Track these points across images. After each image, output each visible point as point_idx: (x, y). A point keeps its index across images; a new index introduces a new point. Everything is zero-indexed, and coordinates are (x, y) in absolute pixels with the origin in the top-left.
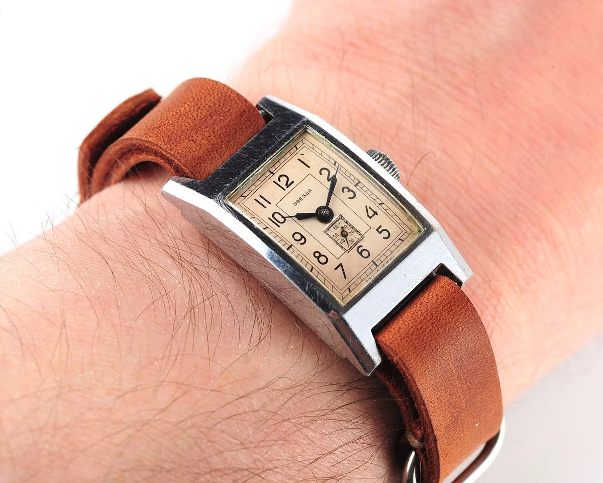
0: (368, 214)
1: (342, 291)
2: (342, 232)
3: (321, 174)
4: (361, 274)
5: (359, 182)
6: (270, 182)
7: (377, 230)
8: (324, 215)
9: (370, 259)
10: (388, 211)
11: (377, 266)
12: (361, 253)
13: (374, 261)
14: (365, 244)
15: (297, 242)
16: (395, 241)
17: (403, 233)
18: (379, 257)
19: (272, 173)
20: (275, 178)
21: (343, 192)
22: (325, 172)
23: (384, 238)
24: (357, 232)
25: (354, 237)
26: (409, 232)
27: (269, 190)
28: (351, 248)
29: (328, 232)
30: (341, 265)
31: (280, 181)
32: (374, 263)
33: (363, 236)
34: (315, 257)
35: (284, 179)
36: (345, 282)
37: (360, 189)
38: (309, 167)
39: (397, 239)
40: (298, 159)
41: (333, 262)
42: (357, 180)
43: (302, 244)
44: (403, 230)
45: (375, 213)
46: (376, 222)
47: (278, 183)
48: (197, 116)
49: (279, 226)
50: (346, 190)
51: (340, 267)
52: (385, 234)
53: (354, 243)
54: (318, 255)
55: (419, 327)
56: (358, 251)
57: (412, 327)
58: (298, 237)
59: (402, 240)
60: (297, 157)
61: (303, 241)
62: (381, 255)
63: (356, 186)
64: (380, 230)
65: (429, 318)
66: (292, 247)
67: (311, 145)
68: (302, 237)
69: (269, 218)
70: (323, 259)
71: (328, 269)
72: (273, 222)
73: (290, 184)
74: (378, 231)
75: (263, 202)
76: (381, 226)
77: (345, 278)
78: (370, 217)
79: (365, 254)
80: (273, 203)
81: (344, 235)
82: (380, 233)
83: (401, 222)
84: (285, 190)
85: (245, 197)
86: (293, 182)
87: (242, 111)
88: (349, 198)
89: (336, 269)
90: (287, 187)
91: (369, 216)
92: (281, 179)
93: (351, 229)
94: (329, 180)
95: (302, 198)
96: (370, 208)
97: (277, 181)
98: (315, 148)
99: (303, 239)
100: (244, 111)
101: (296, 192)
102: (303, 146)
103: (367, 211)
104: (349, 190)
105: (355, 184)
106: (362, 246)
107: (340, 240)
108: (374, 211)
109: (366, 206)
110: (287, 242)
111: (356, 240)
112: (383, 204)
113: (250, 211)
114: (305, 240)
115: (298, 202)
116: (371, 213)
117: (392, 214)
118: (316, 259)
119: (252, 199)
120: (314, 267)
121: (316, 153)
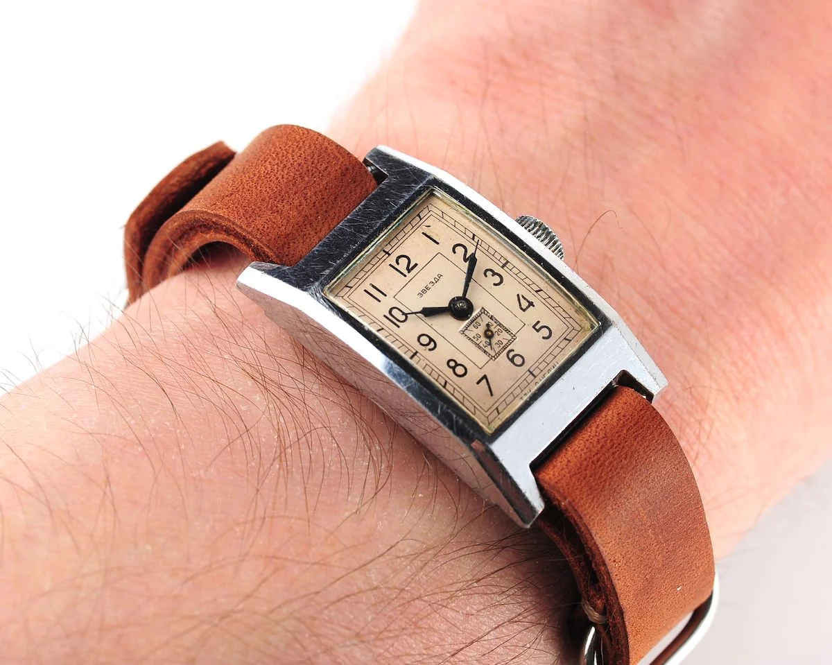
0: (520, 305)
1: (487, 414)
2: (486, 332)
3: (455, 253)
4: (513, 388)
5: (508, 262)
6: (385, 266)
7: (534, 327)
8: (460, 309)
9: (526, 367)
10: (549, 300)
11: (535, 377)
12: (512, 360)
13: (531, 370)
14: (517, 347)
15: (424, 348)
16: (558, 342)
17: (570, 330)
18: (537, 364)
19: (387, 253)
20: (392, 260)
21: (486, 276)
22: (460, 250)
23: (543, 338)
24: (507, 331)
25: (502, 337)
26: (578, 328)
27: (384, 276)
28: (499, 354)
29: (466, 332)
30: (485, 377)
31: (398, 264)
32: (531, 373)
33: (514, 337)
34: (450, 367)
35: (404, 261)
36: (491, 400)
37: (509, 271)
38: (438, 243)
39: (562, 338)
40: (423, 233)
41: (474, 374)
42: (505, 259)
43: (431, 350)
44: (570, 326)
45: (531, 304)
46: (532, 316)
47: (396, 266)
48: (283, 178)
49: (399, 327)
50: (489, 273)
51: (484, 380)
52: (545, 332)
53: (502, 346)
54: (453, 365)
55: (595, 458)
56: (508, 358)
57: (586, 459)
58: (425, 340)
59: (568, 340)
60: (420, 231)
61: (432, 345)
62: (540, 361)
63: (503, 267)
64: (537, 327)
65: (609, 445)
66: (418, 354)
68: (431, 340)
69: (385, 316)
70: (460, 370)
71: (467, 383)
72: (390, 320)
73: (413, 268)
74: (536, 329)
75: (376, 293)
76: (538, 322)
77: (492, 395)
78: (524, 310)
79: (518, 360)
80: (390, 294)
82: (538, 331)
83: (566, 316)
84: (405, 276)
85: (351, 288)
86: (416, 265)
87: (343, 168)
88: (495, 284)
89: (478, 383)
90: (409, 273)
91: (521, 309)
92: (400, 261)
93: (498, 327)
94: (465, 260)
95: (430, 286)
96: (523, 297)
97: (394, 264)
98: (445, 217)
99: (432, 344)
100: (347, 169)
101: (421, 278)
102: (430, 214)
103: (519, 301)
104: (494, 274)
105: (501, 265)
106: (513, 350)
107: (483, 343)
108: (528, 301)
109: (518, 295)
110: (410, 348)
111: (505, 342)
112: (541, 290)
113: (358, 307)
114: (435, 344)
115: (424, 291)
116: (525, 304)
117: (554, 305)
118: (451, 370)
119: (361, 290)
120: (448, 380)
121: (447, 224)
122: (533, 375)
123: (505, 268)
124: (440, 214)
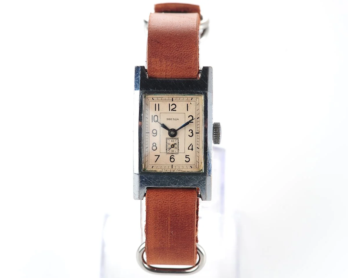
0: (189, 147)
1: (149, 165)
2: (173, 145)
3: (189, 117)
4: (163, 165)
5: (199, 133)
6: (168, 103)
7: (186, 156)
8: (173, 133)
9: (172, 163)
10: (198, 153)
11: (172, 168)
12: (171, 158)
13: (173, 166)
14: (176, 157)
15: (152, 133)
16: (188, 165)
17: (194, 165)
18: (176, 165)
19: (173, 100)
20: (171, 103)
21: (189, 131)
23: (186, 161)
24: (178, 150)
25: (175, 150)
26: (197, 167)
27: (164, 105)
28: (169, 153)
29: (168, 140)
31: (172, 106)
33: (178, 153)
34: (153, 145)
35: (174, 106)
37: (196, 135)
38: (188, 110)
39: (190, 165)
41: (157, 152)
42: (199, 132)
43: (153, 135)
44: (196, 164)
45: (192, 149)
46: (189, 152)
47: (170, 106)
48: (173, 53)
49: (152, 122)
50: (191, 131)
51: (158, 156)
52: (188, 160)
53: (172, 152)
56: (171, 157)
59: (191, 167)
60: (187, 103)
62: (178, 165)
64: (187, 157)
66: (149, 134)
68: (156, 133)
69: (152, 116)
70: (154, 148)
71: (153, 153)
72: (152, 118)
73: (174, 110)
75: (157, 107)
76: (189, 156)
77: (155, 162)
78: (189, 149)
79: (172, 160)
80: (160, 111)
82: (186, 158)
83: (198, 161)
84: (170, 111)
86: (176, 110)
87: (191, 66)
88: (189, 135)
89: (155, 155)
90: (171, 111)
93: (177, 147)
95: (172, 119)
96: (192, 145)
98: (198, 105)
99: (155, 134)
100: (191, 68)
101: (173, 115)
102: (195, 101)
103: (190, 146)
104: (192, 132)
105: (196, 132)
106: (174, 156)
107: (169, 147)
109: (191, 144)
110: (149, 130)
111: (174, 152)
112: (199, 148)
113: (149, 107)
114: (156, 135)
115: (169, 119)
116: (191, 148)
117: (198, 155)
118: (152, 146)
119: (154, 103)
120: (148, 147)
121: (196, 108)
124: (198, 103)
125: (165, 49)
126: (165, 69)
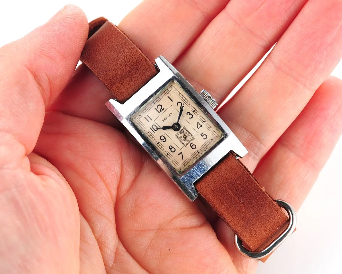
0: (197, 126)
1: (181, 166)
3: (178, 105)
4: (191, 157)
6: (153, 108)
8: (176, 127)
9: (196, 149)
10: (208, 125)
11: (199, 153)
12: (192, 147)
14: (194, 142)
15: (162, 141)
17: (213, 136)
19: (154, 103)
20: (156, 106)
21: (187, 115)
22: (180, 104)
23: (204, 139)
24: (192, 135)
25: (189, 138)
26: (217, 135)
27: (152, 112)
28: (187, 144)
29: (177, 135)
30: (181, 153)
32: (198, 151)
33: (194, 138)
35: (160, 107)
36: (183, 161)
38: (172, 101)
39: (210, 139)
40: (168, 97)
41: (178, 151)
42: (195, 109)
43: (164, 142)
45: (201, 126)
46: (201, 131)
47: (157, 109)
48: (125, 70)
49: (154, 132)
52: (205, 137)
53: (189, 141)
54: (171, 148)
56: (190, 145)
58: (162, 138)
59: (212, 140)
60: (167, 95)
61: (165, 140)
62: (202, 147)
63: (193, 112)
66: (159, 143)
67: (175, 89)
68: (165, 138)
69: (150, 128)
71: (175, 155)
72: (152, 130)
73: (162, 110)
74: (201, 135)
75: (148, 119)
76: (203, 133)
77: (183, 159)
78: (199, 128)
79: (194, 147)
80: (153, 119)
81: (185, 137)
83: (213, 131)
84: (159, 113)
86: (164, 109)
88: (190, 118)
89: (179, 155)
90: (161, 112)
92: (158, 107)
93: (189, 134)
95: (167, 117)
96: (199, 123)
98: (177, 91)
100: (147, 69)
101: (165, 114)
102: (171, 89)
104: (190, 114)
106: (192, 143)
107: (183, 140)
109: (197, 123)
110: (157, 141)
112: (205, 121)
113: (141, 124)
115: (165, 119)
116: (199, 126)
117: (209, 127)
118: (170, 150)
119: (143, 117)
120: (168, 153)
121: (177, 93)
122: (198, 152)
123: (194, 112)
125: (116, 72)
126: (129, 87)
